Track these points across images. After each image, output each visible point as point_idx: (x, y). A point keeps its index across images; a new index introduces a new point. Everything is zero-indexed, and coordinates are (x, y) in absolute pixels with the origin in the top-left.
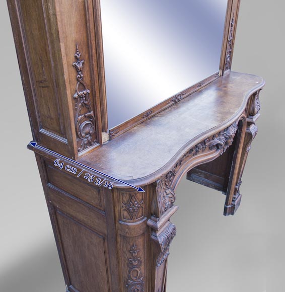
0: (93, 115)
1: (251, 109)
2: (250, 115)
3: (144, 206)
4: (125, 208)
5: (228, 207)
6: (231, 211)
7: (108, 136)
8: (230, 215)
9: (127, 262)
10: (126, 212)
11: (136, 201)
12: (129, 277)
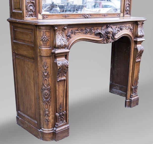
0: (34, 2)
1: (136, 33)
2: (136, 37)
3: (50, 40)
4: (41, 39)
5: (127, 100)
6: (130, 105)
7: (42, 17)
8: (130, 108)
9: (42, 74)
10: (41, 42)
11: (46, 36)
12: (43, 85)
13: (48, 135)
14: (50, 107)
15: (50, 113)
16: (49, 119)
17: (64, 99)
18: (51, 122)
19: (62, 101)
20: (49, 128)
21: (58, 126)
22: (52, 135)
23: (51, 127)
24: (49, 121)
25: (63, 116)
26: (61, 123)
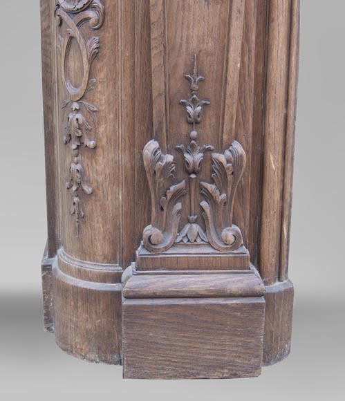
13: (76, 307)
14: (102, 75)
15: (102, 129)
16: (91, 175)
17: (227, 24)
18: (104, 209)
19: (210, 44)
20: (93, 258)
21: (156, 251)
22: (104, 320)
23: (107, 250)
24: (88, 190)
25: (211, 187)
26: (191, 243)
